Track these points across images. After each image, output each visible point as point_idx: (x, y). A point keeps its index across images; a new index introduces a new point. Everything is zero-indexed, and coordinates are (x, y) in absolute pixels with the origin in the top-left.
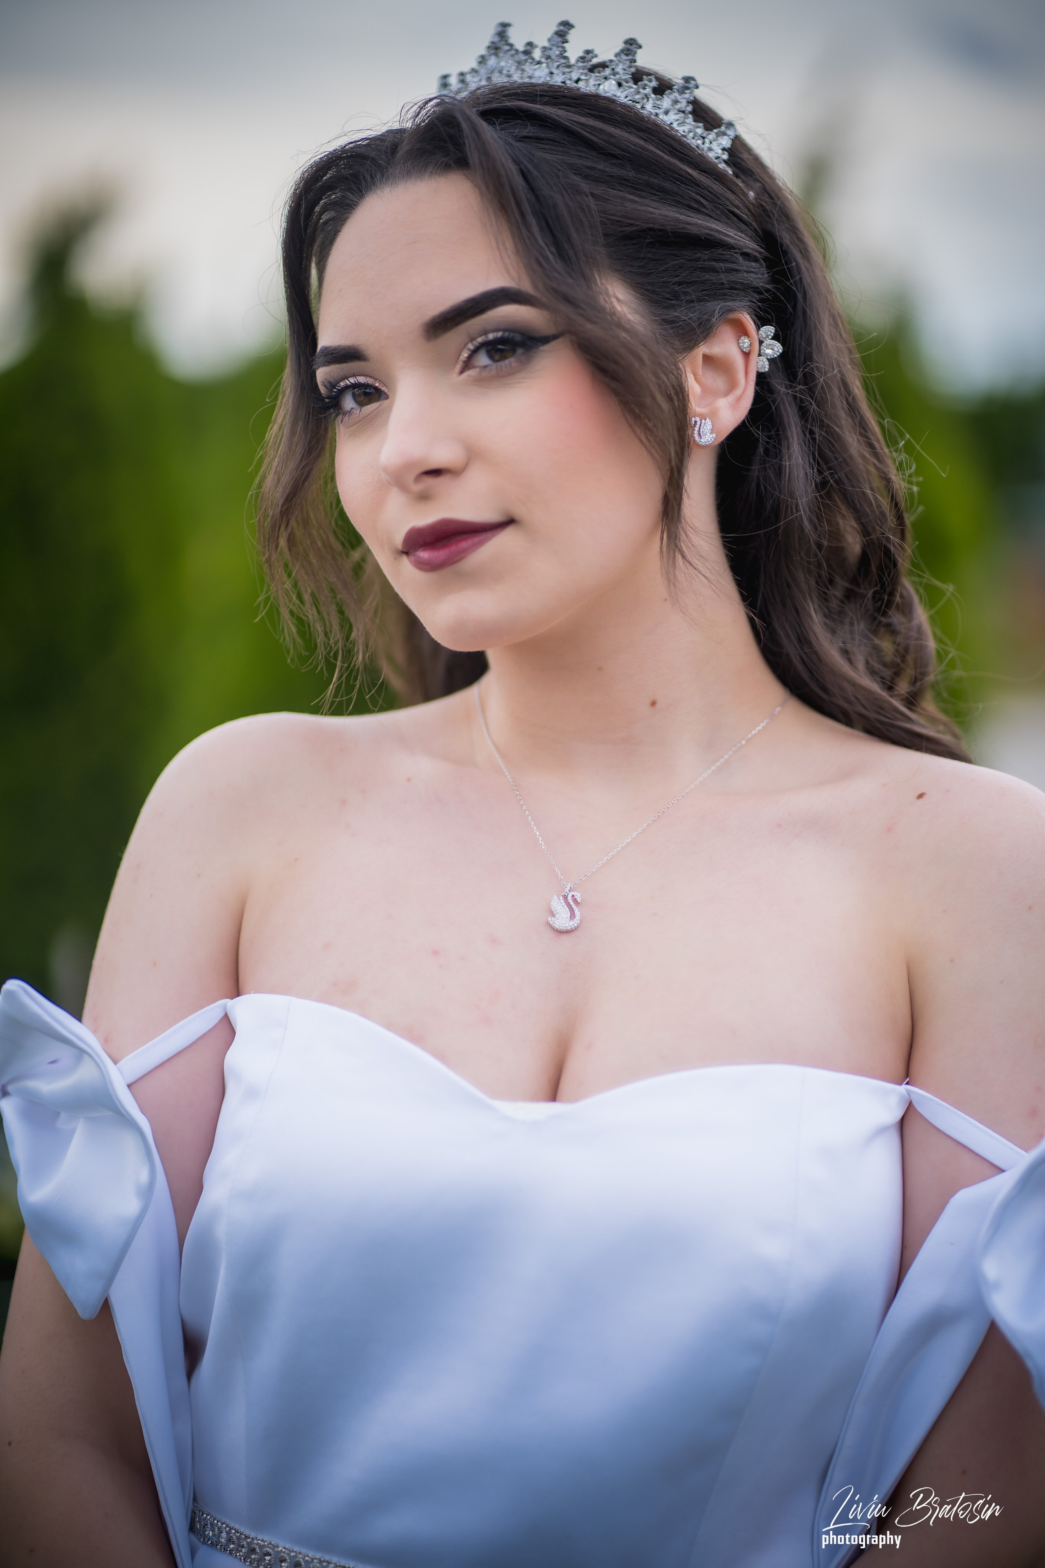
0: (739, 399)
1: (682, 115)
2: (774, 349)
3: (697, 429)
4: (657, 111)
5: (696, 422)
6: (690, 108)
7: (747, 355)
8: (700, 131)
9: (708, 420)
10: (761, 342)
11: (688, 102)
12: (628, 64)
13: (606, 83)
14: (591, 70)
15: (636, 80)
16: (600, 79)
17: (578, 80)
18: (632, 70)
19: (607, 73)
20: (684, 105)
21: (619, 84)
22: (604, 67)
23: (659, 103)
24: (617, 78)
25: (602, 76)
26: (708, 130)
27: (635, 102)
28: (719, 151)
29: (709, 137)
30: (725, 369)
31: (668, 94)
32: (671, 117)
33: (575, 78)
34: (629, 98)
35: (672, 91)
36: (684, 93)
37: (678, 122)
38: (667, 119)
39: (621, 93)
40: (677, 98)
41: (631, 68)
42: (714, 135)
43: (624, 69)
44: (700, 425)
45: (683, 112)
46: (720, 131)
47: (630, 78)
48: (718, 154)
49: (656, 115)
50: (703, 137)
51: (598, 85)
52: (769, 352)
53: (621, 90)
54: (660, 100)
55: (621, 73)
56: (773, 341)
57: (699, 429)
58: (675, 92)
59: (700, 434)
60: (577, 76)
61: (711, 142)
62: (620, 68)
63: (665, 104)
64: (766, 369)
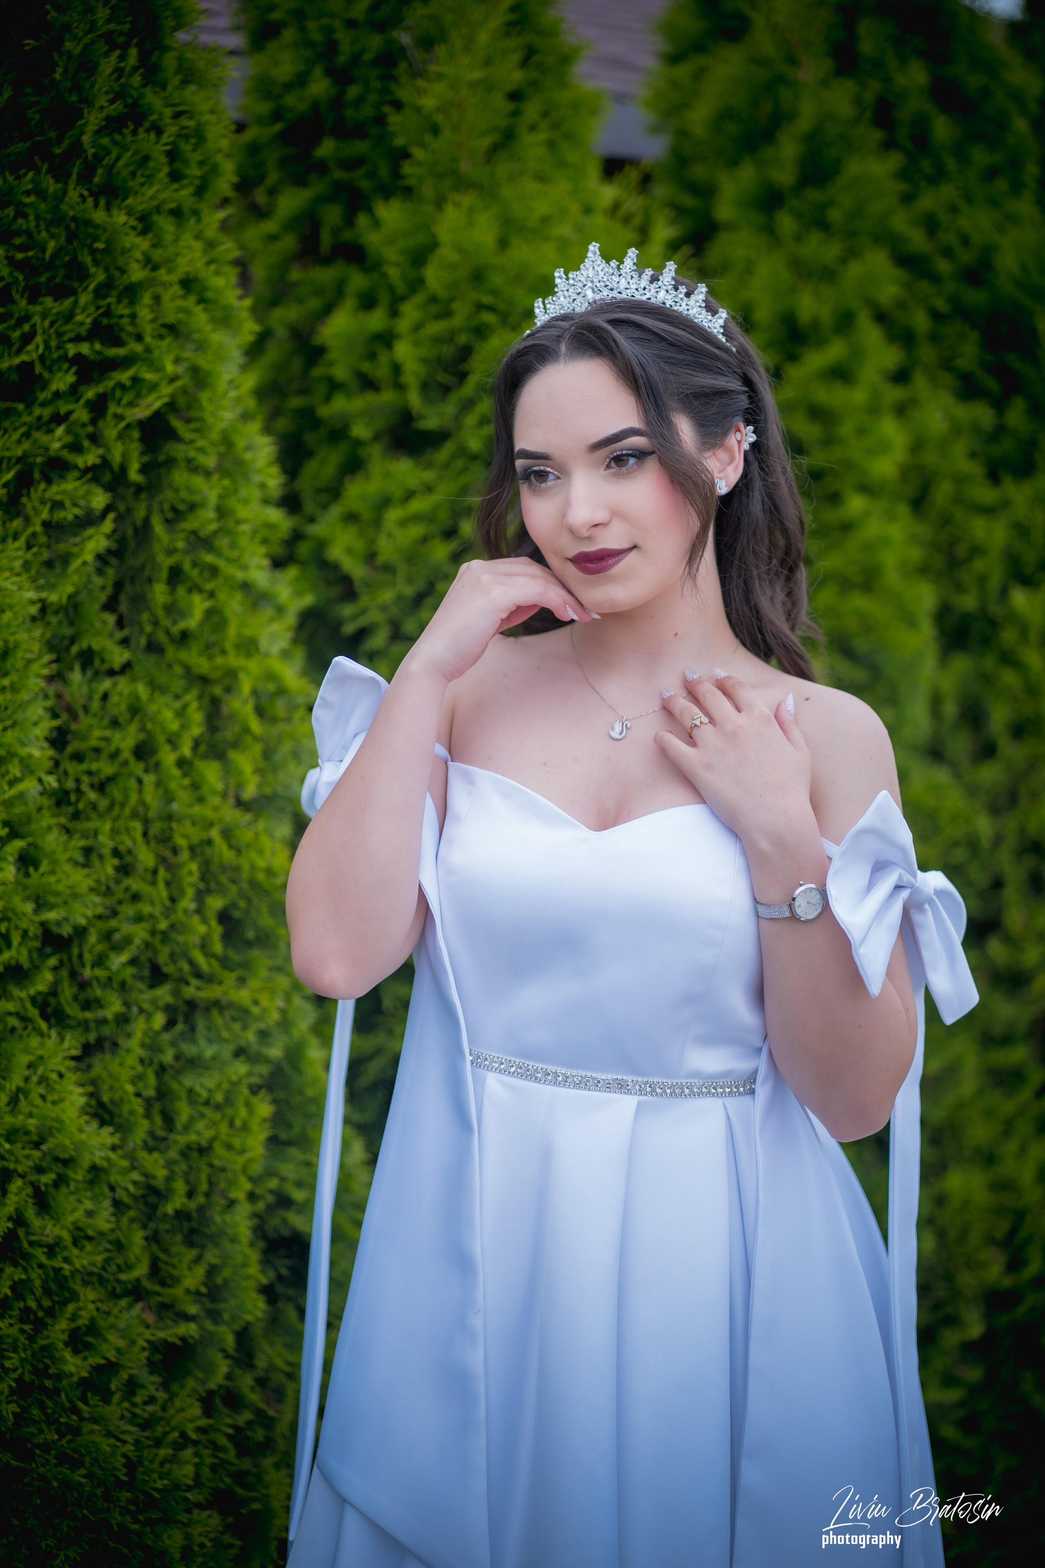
0: (736, 467)
1: (700, 309)
2: (753, 438)
3: (718, 486)
4: (688, 307)
5: (716, 482)
6: (704, 305)
7: (739, 442)
8: (710, 317)
9: (722, 479)
10: (747, 435)
11: (703, 301)
12: (670, 278)
13: (660, 291)
14: (651, 282)
15: (676, 289)
16: (656, 288)
17: (645, 289)
18: (673, 283)
19: (660, 283)
20: (701, 301)
21: (667, 291)
22: (658, 280)
23: (688, 303)
24: (665, 288)
25: (657, 286)
26: (713, 315)
27: (676, 302)
28: (719, 328)
29: (714, 320)
30: (730, 451)
31: (693, 297)
32: (695, 310)
33: (643, 287)
34: (673, 300)
35: (694, 295)
36: (701, 293)
37: (698, 313)
38: (693, 313)
39: (668, 297)
40: (697, 299)
41: (672, 280)
42: (716, 318)
43: (668, 282)
44: (720, 483)
45: (701, 307)
46: (718, 316)
47: (672, 288)
48: (718, 330)
49: (687, 311)
50: (711, 321)
51: (656, 292)
52: (750, 440)
53: (668, 295)
54: (689, 301)
55: (667, 285)
56: (752, 433)
57: (720, 485)
58: (696, 295)
59: (720, 488)
60: (644, 285)
61: (715, 322)
62: (666, 281)
63: (691, 303)
64: (750, 448)
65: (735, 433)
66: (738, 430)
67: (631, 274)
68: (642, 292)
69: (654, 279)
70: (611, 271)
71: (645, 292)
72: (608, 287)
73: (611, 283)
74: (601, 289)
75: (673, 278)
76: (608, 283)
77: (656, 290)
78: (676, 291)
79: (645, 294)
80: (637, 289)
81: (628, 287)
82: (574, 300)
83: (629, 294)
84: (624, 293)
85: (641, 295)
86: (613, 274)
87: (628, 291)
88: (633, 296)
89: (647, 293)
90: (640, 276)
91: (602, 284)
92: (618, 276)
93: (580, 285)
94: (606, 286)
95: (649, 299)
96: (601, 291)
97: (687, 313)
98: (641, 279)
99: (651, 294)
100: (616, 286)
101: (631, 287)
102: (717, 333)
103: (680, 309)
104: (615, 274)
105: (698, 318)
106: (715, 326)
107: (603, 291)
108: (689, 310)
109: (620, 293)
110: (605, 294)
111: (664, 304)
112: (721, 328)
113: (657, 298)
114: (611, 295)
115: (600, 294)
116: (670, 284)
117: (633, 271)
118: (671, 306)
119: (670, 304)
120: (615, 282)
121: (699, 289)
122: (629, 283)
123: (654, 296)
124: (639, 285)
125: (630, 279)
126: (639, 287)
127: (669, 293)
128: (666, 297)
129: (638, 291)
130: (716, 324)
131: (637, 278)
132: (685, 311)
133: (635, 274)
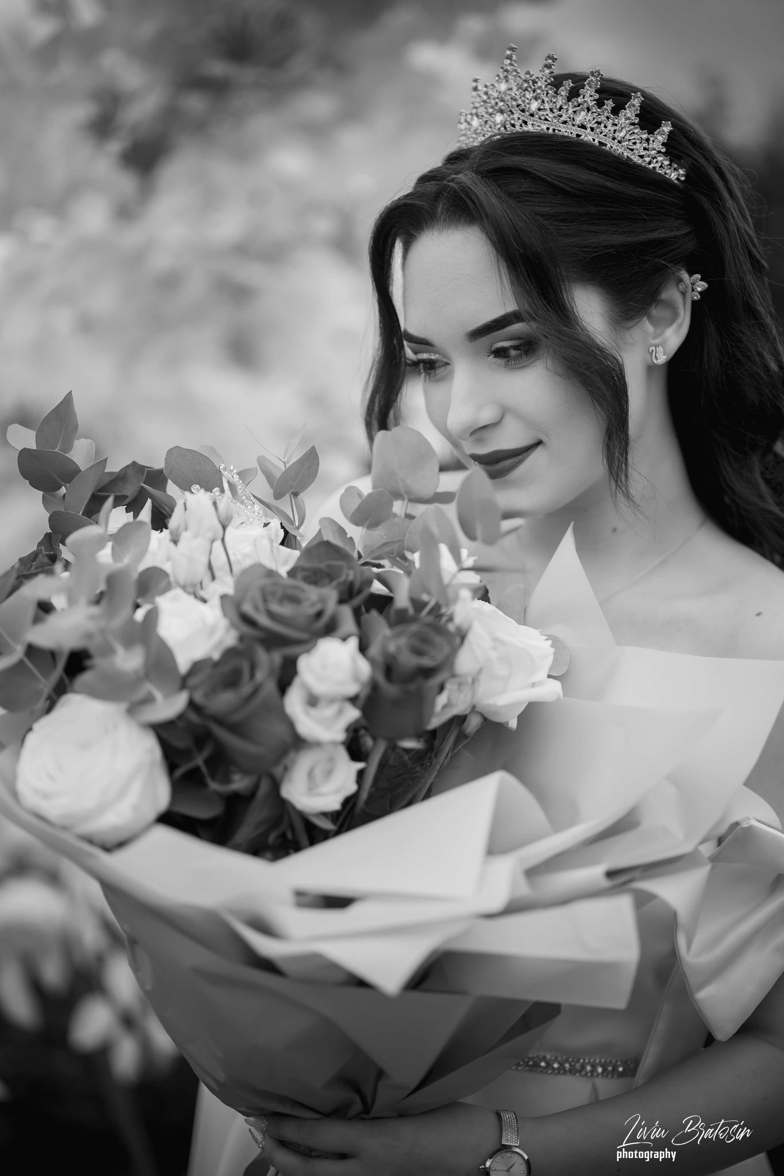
0: (681, 325)
1: (633, 127)
2: (702, 286)
3: (654, 355)
4: (615, 128)
5: (653, 350)
6: (637, 121)
7: (684, 294)
8: (645, 136)
9: (660, 347)
10: (693, 284)
11: (636, 116)
12: (594, 90)
13: (581, 110)
14: (569, 99)
16: (575, 106)
17: (561, 109)
18: (597, 96)
19: (580, 100)
20: (633, 118)
21: (588, 109)
22: (578, 95)
23: (616, 121)
24: (585, 105)
25: (576, 104)
26: (651, 132)
27: (599, 123)
29: (652, 139)
30: (671, 305)
31: (622, 113)
32: (625, 130)
33: (558, 107)
34: (595, 120)
35: (625, 109)
36: (634, 106)
37: (630, 133)
38: (622, 134)
39: (589, 117)
40: (629, 115)
41: (596, 94)
42: (655, 135)
43: (591, 96)
44: (656, 352)
45: (633, 124)
46: (660, 131)
47: (595, 104)
48: (659, 149)
49: (614, 133)
50: (648, 140)
51: (575, 112)
52: (699, 289)
53: (589, 114)
54: (616, 118)
55: (589, 100)
56: (701, 282)
57: (656, 354)
58: (627, 109)
59: (656, 357)
60: (560, 104)
61: (653, 141)
62: (589, 95)
63: (620, 122)
64: (699, 298)
65: (678, 284)
66: (681, 280)
67: (546, 89)
68: (557, 113)
69: (573, 94)
70: (526, 85)
71: (561, 113)
72: (521, 108)
73: (524, 101)
74: (513, 110)
75: (597, 91)
76: (520, 102)
77: (575, 109)
79: (561, 116)
80: (551, 110)
81: (542, 107)
82: (486, 122)
83: (543, 118)
84: (536, 116)
85: (555, 117)
86: (526, 90)
87: (541, 113)
88: (546, 120)
89: (564, 115)
90: (556, 93)
91: (514, 103)
92: (532, 92)
93: (493, 102)
94: (518, 106)
95: (565, 122)
96: (513, 113)
97: (614, 136)
98: (558, 94)
99: (568, 115)
100: (528, 106)
101: (545, 107)
102: (657, 154)
103: (604, 132)
104: (529, 89)
105: (629, 140)
106: (654, 146)
107: (515, 112)
108: (617, 131)
109: (532, 115)
110: (516, 116)
111: (583, 127)
112: (664, 147)
113: (575, 121)
114: (522, 118)
115: (512, 116)
116: (592, 98)
117: (549, 84)
118: (592, 129)
119: (592, 126)
120: (527, 101)
121: (631, 100)
122: (543, 102)
123: (572, 118)
124: (555, 104)
125: (545, 95)
126: (554, 107)
127: (590, 112)
128: (586, 118)
129: (553, 113)
130: (654, 143)
131: (554, 94)
132: (611, 133)
133: (551, 89)
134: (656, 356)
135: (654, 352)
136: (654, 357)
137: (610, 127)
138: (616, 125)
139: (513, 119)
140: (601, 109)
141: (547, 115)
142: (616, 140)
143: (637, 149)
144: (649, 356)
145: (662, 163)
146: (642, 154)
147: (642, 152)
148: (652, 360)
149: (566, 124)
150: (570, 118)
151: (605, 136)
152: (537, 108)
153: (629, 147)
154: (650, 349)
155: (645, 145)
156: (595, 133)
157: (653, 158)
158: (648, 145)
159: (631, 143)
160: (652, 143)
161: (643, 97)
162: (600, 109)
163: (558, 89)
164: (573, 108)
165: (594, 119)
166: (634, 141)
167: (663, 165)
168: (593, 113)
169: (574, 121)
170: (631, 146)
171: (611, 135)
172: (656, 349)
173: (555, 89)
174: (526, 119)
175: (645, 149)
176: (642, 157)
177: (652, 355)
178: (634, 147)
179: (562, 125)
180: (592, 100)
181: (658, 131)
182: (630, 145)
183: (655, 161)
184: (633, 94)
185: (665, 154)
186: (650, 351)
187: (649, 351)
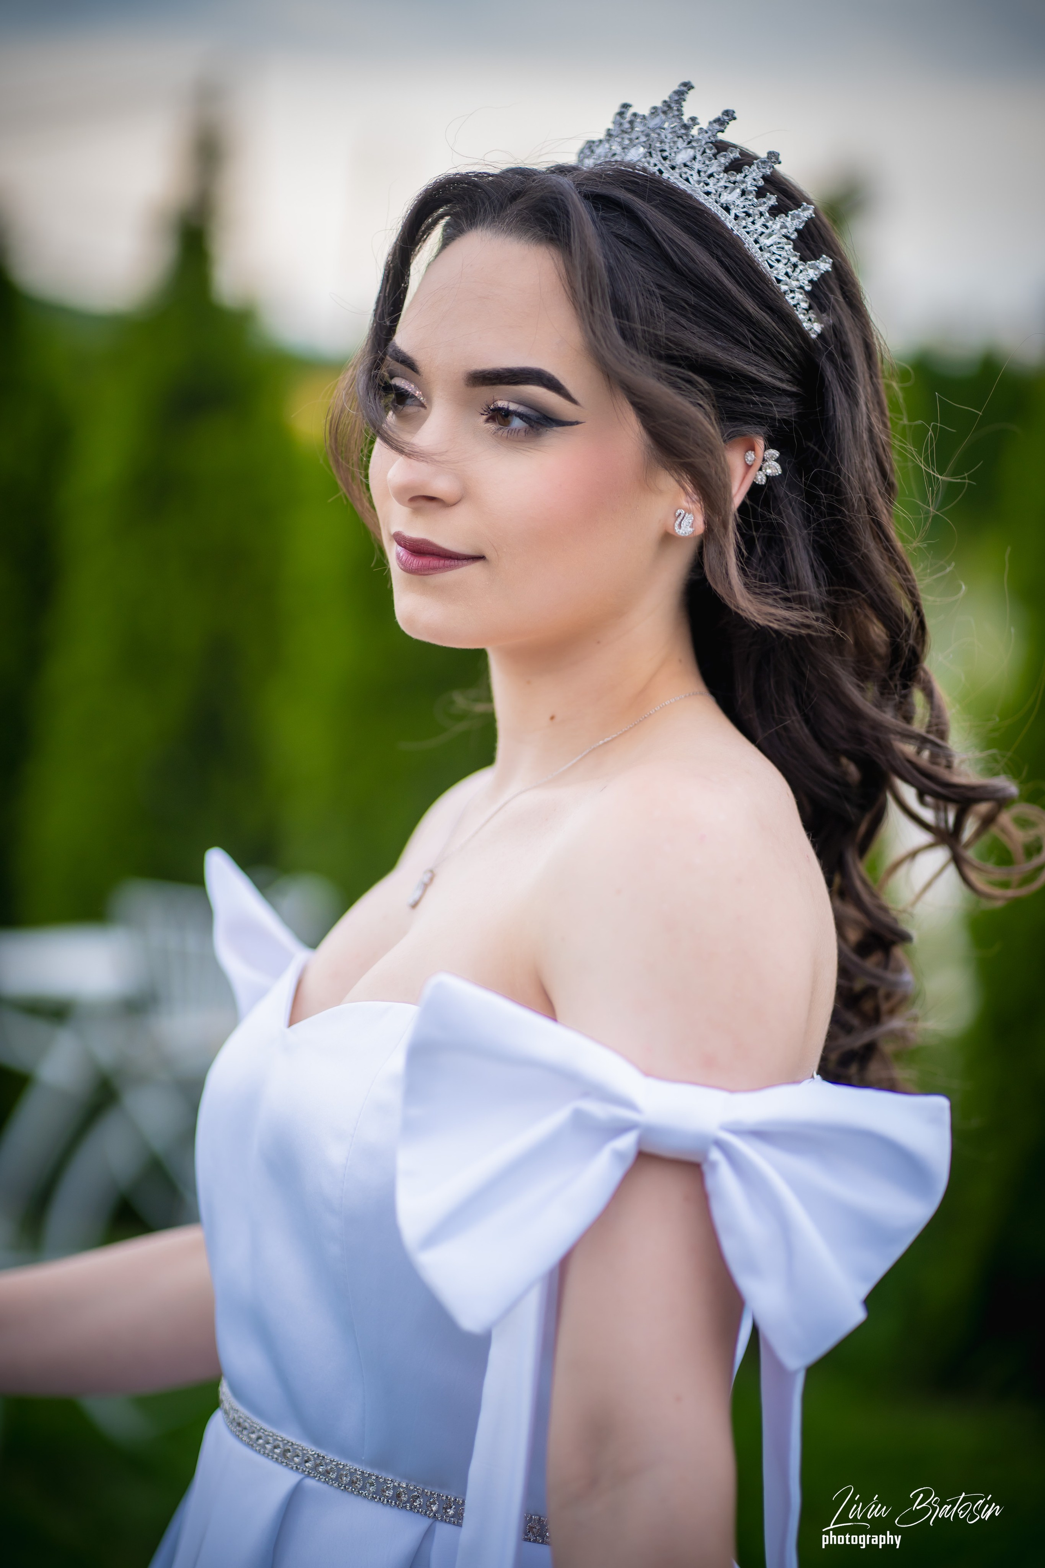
1: (785, 240)
2: (774, 469)
3: (679, 520)
4: (764, 230)
5: (680, 513)
6: (793, 237)
7: (748, 467)
8: (794, 260)
9: (690, 515)
10: (764, 460)
11: (796, 230)
12: (761, 174)
13: (734, 189)
14: (726, 170)
15: (761, 193)
16: (730, 182)
17: (711, 176)
18: (761, 183)
19: (739, 177)
20: (791, 231)
21: (743, 193)
22: (739, 171)
23: (769, 224)
24: (742, 186)
25: (732, 179)
26: (803, 259)
27: (748, 215)
28: (807, 282)
29: (801, 267)
31: (780, 219)
32: (774, 239)
33: (709, 172)
34: (745, 210)
35: (787, 216)
36: (798, 217)
37: (778, 246)
38: (768, 242)
39: (740, 202)
40: (788, 224)
41: (761, 179)
42: (807, 266)
43: (754, 180)
44: (683, 518)
45: (788, 238)
46: (814, 264)
47: (755, 190)
48: (803, 285)
49: (761, 235)
50: (795, 266)
51: (726, 187)
52: (769, 471)
53: (742, 199)
54: (771, 220)
55: (749, 183)
56: (775, 463)
57: (682, 520)
58: (788, 216)
59: (680, 525)
60: (713, 171)
61: (801, 271)
62: (752, 177)
63: (774, 226)
64: (763, 483)
65: (747, 451)
66: (753, 449)
67: (705, 146)
68: (704, 178)
69: (734, 167)
70: (683, 131)
71: (709, 181)
72: (665, 154)
73: (671, 148)
74: (653, 152)
75: (764, 178)
76: (666, 147)
77: (727, 184)
78: (757, 198)
79: (707, 184)
80: (699, 172)
81: (689, 164)
83: (684, 176)
84: (677, 170)
85: (699, 182)
86: (681, 135)
87: (685, 169)
88: (687, 180)
89: (711, 184)
90: (715, 155)
91: (659, 145)
92: (686, 143)
93: (633, 134)
94: (662, 150)
95: (708, 193)
96: (651, 155)
97: (758, 238)
98: (716, 159)
99: (716, 188)
100: (673, 155)
101: (693, 166)
102: (798, 288)
103: (749, 228)
104: (685, 137)
105: (774, 253)
106: (800, 278)
107: (654, 155)
108: (763, 236)
109: (673, 168)
110: (653, 161)
111: (727, 209)
112: (810, 284)
113: (721, 197)
114: (660, 166)
115: (648, 159)
116: (755, 183)
117: (711, 143)
118: (736, 217)
119: (738, 214)
120: (675, 150)
121: (799, 209)
122: (694, 158)
123: (718, 192)
124: (706, 167)
125: (700, 153)
126: (703, 169)
127: (744, 197)
128: (736, 201)
129: (700, 176)
130: (801, 275)
131: (711, 155)
132: (756, 233)
133: (711, 149)
134: (681, 523)
135: (681, 517)
136: (677, 522)
137: (758, 226)
138: (767, 228)
139: (649, 163)
140: (760, 199)
141: (692, 175)
142: (758, 244)
143: (776, 269)
144: (673, 519)
145: (798, 304)
146: (780, 277)
147: (782, 276)
148: (674, 525)
149: (708, 196)
150: (716, 192)
151: (748, 233)
152: (684, 162)
153: (769, 261)
154: (679, 511)
155: (789, 270)
156: (737, 224)
157: (792, 291)
158: (793, 272)
159: (773, 258)
160: (799, 271)
161: (815, 213)
162: (757, 199)
163: (718, 153)
164: (726, 182)
165: (744, 207)
166: (779, 258)
167: (798, 306)
168: (746, 199)
169: (719, 198)
170: (773, 261)
171: (755, 236)
172: (685, 514)
173: (716, 151)
174: (663, 169)
175: (787, 274)
176: (779, 281)
177: (676, 520)
178: (776, 264)
179: (702, 194)
180: (753, 184)
181: (813, 262)
182: (771, 260)
183: (792, 295)
184: (805, 204)
185: (808, 293)
186: (677, 514)
187: (675, 513)
